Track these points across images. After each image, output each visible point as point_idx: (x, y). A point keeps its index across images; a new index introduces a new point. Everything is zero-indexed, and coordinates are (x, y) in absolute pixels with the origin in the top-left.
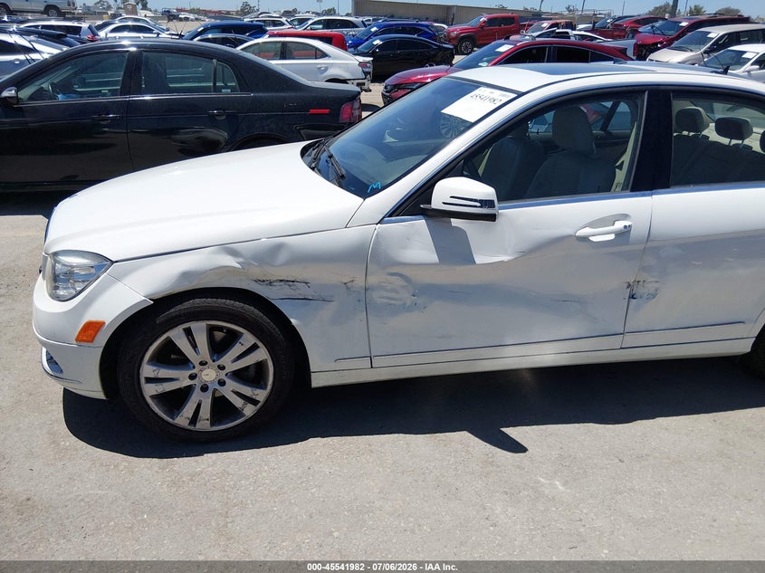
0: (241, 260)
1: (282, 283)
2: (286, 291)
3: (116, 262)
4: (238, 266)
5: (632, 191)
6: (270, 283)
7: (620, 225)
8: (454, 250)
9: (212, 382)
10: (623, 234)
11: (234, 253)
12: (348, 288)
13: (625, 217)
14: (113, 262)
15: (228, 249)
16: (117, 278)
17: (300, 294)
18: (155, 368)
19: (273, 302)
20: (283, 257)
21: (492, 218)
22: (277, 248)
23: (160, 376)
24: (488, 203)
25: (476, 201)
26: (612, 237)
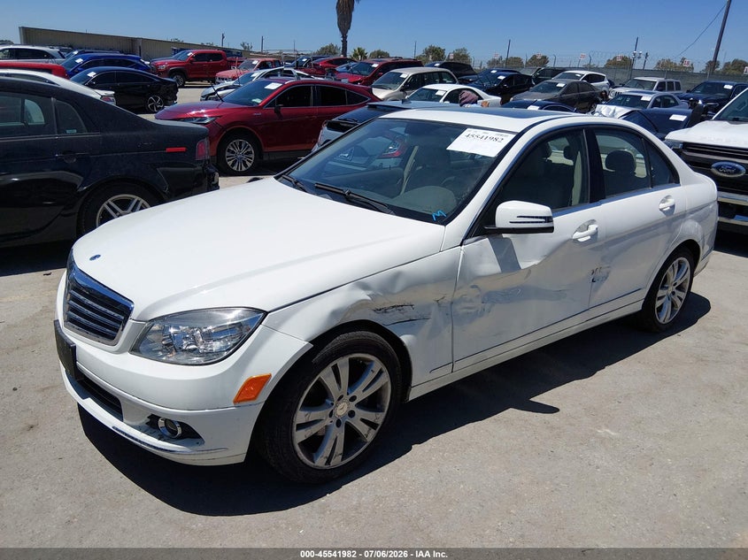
0: (370, 292)
1: (394, 309)
2: (398, 316)
3: (270, 312)
4: (369, 298)
5: (591, 202)
6: (385, 311)
7: (592, 228)
8: (508, 261)
9: (344, 417)
10: (594, 235)
11: (365, 287)
12: (439, 305)
13: (593, 222)
14: (266, 313)
15: (361, 284)
16: (274, 328)
17: (407, 317)
18: (306, 413)
19: (387, 327)
20: (400, 284)
21: (551, 230)
22: (397, 276)
23: (310, 420)
24: (548, 219)
25: (541, 218)
26: (589, 237)
